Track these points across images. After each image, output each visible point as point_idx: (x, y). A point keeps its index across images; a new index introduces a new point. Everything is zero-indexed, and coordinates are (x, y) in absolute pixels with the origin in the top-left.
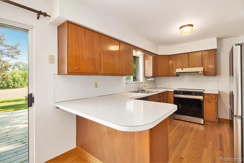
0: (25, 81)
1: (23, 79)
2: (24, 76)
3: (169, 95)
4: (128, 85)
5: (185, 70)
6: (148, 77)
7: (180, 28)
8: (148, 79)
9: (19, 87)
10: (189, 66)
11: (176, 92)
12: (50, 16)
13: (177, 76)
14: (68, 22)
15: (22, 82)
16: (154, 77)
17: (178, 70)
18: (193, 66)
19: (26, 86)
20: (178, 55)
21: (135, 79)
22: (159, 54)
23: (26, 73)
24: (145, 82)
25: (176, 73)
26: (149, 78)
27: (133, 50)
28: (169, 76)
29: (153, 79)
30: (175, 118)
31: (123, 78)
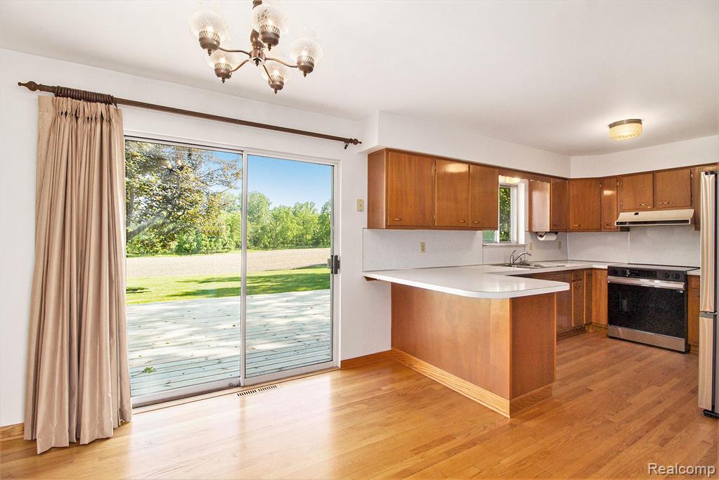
0: (231, 237)
1: (228, 232)
2: (229, 225)
3: (596, 277)
4: (486, 250)
5: (644, 216)
6: (539, 234)
7: (611, 126)
8: (540, 239)
9: (221, 250)
10: (654, 207)
11: (613, 271)
12: (361, 143)
13: (621, 231)
14: (388, 150)
15: (226, 239)
16: (556, 233)
17: (625, 217)
18: (667, 205)
19: (233, 248)
20: (625, 179)
21: (506, 236)
22: (571, 178)
23: (233, 218)
24: (531, 244)
25: (617, 223)
26: (541, 236)
27: (500, 176)
28: (599, 230)
29: (553, 238)
30: (610, 335)
31: (475, 234)
